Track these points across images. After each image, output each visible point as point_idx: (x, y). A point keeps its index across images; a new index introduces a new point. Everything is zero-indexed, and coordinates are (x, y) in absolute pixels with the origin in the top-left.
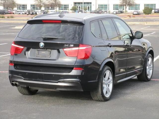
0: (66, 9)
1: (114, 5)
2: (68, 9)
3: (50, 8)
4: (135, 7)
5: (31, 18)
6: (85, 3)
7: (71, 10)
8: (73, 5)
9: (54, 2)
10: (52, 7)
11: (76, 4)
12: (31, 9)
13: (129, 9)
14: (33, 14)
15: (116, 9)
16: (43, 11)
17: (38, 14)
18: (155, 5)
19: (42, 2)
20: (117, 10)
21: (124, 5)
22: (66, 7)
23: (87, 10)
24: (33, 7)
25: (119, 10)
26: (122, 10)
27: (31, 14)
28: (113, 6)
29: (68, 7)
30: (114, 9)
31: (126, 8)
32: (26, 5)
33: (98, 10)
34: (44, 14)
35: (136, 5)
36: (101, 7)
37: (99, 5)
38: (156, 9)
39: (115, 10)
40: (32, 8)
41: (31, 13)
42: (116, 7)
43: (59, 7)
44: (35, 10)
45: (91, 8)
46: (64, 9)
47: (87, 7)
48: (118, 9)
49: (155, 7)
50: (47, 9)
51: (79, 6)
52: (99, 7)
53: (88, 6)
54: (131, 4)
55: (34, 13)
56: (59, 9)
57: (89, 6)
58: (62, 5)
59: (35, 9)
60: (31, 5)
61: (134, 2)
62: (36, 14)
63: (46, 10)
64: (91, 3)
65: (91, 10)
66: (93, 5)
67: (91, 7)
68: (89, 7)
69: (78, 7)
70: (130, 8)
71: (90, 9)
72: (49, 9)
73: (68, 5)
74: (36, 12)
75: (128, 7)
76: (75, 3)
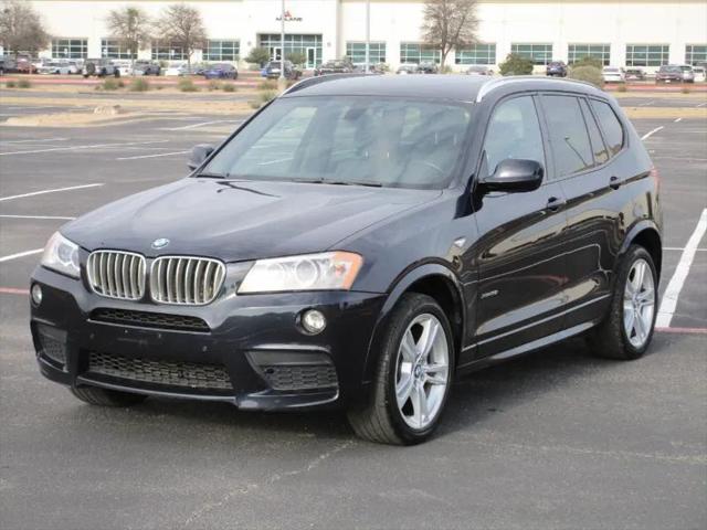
0: (231, 58)
1: (403, 46)
2: (237, 59)
3: (173, 53)
4: (478, 55)
5: (94, 87)
6: (288, 37)
7: (248, 60)
8: (254, 44)
9: (182, 33)
10: (176, 51)
11: (267, 39)
12: (103, 56)
13: (457, 61)
14: (103, 73)
15: (409, 60)
16: (143, 66)
17: (122, 72)
18: (550, 48)
19: (136, 29)
20: (415, 65)
21: (438, 47)
22: (231, 52)
23: (304, 61)
24: (110, 50)
25: (422, 63)
26: (430, 64)
27: (100, 76)
28: (399, 50)
29: (237, 52)
30: (403, 61)
31: (444, 56)
32: (85, 43)
33: (337, 64)
34: (146, 74)
35: (482, 47)
36: (355, 53)
37: (349, 46)
38: (553, 64)
39: (406, 64)
40: (106, 52)
41: (98, 71)
42: (410, 53)
43: (205, 51)
44: (113, 61)
45: (319, 54)
46: (224, 58)
47: (304, 50)
48: (417, 61)
49: (550, 55)
50: (160, 57)
51: (275, 48)
52: (348, 53)
53: (308, 48)
54: (462, 41)
55: (110, 70)
56: (205, 58)
57: (315, 49)
58: (216, 43)
59: (116, 56)
60: (103, 43)
61: (471, 36)
62: (117, 73)
63: (156, 61)
64: (319, 37)
65: (319, 62)
66: (329, 44)
67: (319, 51)
68: (311, 52)
69: (272, 50)
70: (461, 57)
71: (315, 59)
72: (167, 58)
73: (237, 44)
74: (115, 68)
75: (451, 56)
76: (263, 37)
